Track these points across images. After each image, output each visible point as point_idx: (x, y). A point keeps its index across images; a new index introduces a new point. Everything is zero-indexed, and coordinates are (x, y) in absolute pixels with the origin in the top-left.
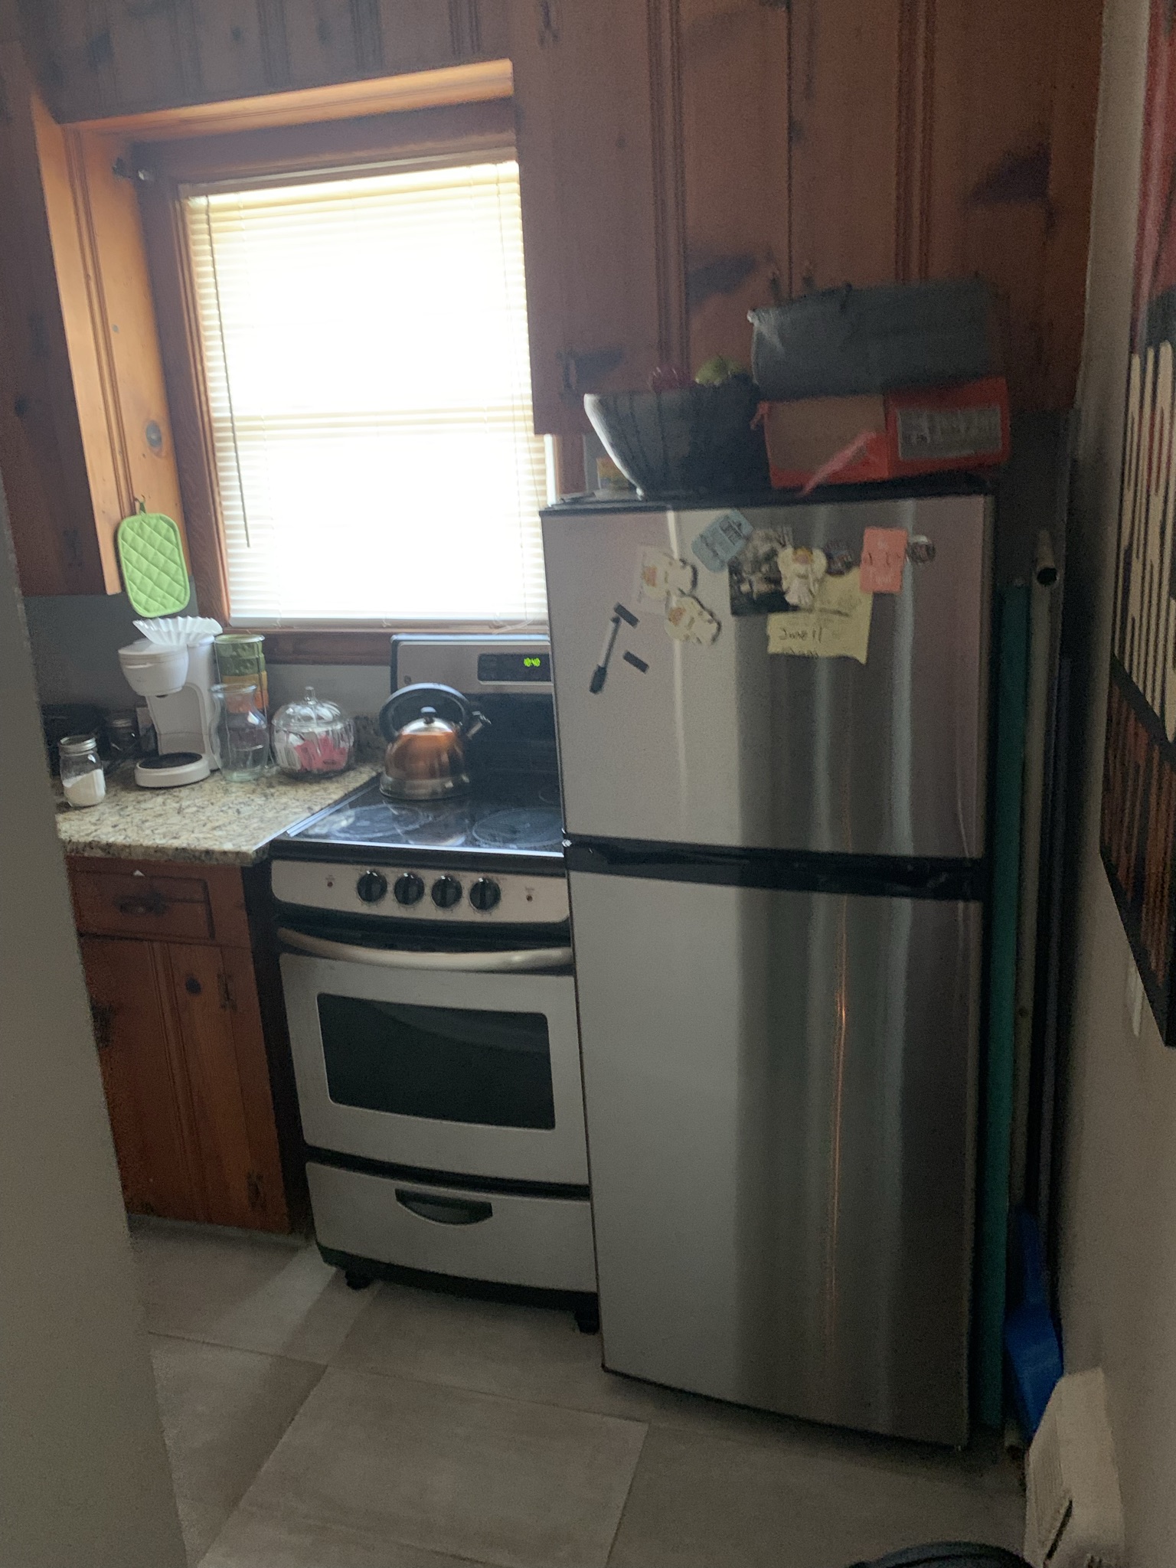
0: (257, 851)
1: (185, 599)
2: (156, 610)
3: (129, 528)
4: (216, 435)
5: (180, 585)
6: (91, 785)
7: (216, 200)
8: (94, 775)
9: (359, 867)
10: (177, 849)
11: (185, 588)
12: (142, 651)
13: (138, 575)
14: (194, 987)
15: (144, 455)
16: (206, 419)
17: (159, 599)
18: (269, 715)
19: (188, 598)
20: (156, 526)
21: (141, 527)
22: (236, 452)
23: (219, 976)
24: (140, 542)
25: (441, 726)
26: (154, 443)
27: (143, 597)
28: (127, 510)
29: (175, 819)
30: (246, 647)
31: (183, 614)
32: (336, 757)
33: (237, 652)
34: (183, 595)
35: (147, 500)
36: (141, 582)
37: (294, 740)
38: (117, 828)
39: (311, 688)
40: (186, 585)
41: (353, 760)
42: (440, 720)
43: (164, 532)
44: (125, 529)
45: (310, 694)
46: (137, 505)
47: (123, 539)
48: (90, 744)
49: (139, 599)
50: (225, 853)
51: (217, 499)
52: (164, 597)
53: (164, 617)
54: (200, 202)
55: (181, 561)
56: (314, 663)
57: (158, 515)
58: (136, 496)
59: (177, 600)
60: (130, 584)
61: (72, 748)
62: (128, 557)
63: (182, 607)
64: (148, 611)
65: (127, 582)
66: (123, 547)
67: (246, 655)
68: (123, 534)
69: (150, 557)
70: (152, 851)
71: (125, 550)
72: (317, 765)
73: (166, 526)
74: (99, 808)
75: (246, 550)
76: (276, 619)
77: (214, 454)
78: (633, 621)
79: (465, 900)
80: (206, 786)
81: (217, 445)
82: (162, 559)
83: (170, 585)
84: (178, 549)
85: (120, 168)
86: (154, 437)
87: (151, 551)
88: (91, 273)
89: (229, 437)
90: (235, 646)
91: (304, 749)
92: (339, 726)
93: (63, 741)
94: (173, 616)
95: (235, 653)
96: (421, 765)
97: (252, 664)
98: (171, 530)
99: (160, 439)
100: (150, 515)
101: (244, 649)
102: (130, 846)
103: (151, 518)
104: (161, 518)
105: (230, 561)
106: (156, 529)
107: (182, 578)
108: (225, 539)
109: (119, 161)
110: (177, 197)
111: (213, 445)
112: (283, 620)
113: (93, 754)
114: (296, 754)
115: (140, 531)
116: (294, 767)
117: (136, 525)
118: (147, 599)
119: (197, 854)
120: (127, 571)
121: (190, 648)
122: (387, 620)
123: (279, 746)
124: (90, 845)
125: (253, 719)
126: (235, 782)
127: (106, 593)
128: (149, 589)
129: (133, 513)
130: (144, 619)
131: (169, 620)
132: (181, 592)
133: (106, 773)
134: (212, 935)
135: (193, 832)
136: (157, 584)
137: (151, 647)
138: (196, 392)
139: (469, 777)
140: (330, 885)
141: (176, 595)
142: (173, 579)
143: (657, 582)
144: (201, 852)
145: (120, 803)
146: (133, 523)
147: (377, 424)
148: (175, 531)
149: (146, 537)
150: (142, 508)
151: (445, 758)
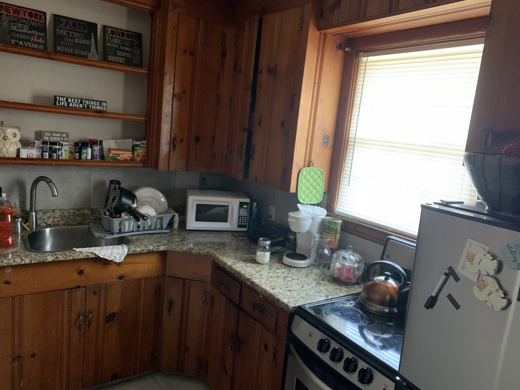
0: (294, 307)
1: (319, 200)
2: (307, 201)
3: (305, 171)
4: (349, 143)
5: (320, 195)
6: (264, 257)
7: (371, 58)
8: (266, 254)
9: (322, 334)
10: (270, 294)
11: (321, 196)
12: (297, 215)
13: (304, 188)
14: (266, 348)
15: (319, 147)
16: (347, 137)
17: (310, 198)
18: (333, 251)
19: (321, 200)
20: (316, 172)
21: (310, 171)
22: (353, 150)
23: (274, 348)
24: (308, 177)
25: (391, 282)
26: (325, 143)
27: (303, 196)
28: (307, 164)
29: (281, 280)
30: (333, 223)
31: (318, 205)
32: (352, 277)
33: (330, 224)
34: (319, 198)
35: (315, 162)
36: (304, 191)
37: (338, 265)
38: (261, 276)
39: (351, 246)
40: (321, 195)
41: (360, 281)
42: (392, 279)
43: (318, 175)
44: (303, 171)
45: (350, 249)
46: (311, 163)
47: (301, 174)
48: (268, 242)
49: (301, 197)
50: (283, 303)
51: (343, 167)
52: (312, 198)
53: (310, 204)
54: (365, 59)
55: (322, 186)
56: (359, 236)
57: (318, 168)
58: (312, 160)
59: (317, 199)
60: (300, 191)
61: (262, 242)
62: (301, 181)
63: (318, 202)
64: (304, 201)
65: (299, 189)
66: (301, 177)
67: (333, 226)
68: (302, 173)
69: (311, 182)
70: (263, 291)
71: (301, 179)
72: (343, 278)
73: (320, 173)
74: (264, 266)
75: (348, 187)
76: (351, 215)
77: (346, 150)
78: (457, 279)
79: (357, 373)
80: (303, 270)
81: (349, 147)
82: (315, 184)
83: (315, 194)
84: (323, 182)
85: (340, 47)
86: (326, 141)
87: (311, 180)
88: (317, 81)
89: (352, 144)
90: (329, 222)
91: (339, 269)
92: (356, 266)
93: (261, 239)
94: (314, 205)
95: (329, 225)
96: (376, 297)
97: (334, 230)
98: (322, 174)
99: (328, 142)
100: (315, 168)
101: (332, 224)
102: (258, 286)
103: (315, 169)
104: (319, 170)
105: (342, 190)
106: (316, 173)
107: (321, 192)
108: (342, 182)
109: (340, 44)
110: (357, 56)
111: (347, 147)
112: (353, 216)
113: (268, 246)
114: (336, 271)
115: (309, 173)
116: (334, 275)
117: (308, 170)
118: (305, 197)
119: (275, 299)
120: (300, 186)
121: (313, 218)
122: (391, 228)
123: (332, 265)
124: (248, 279)
125: (326, 252)
126: (314, 273)
127: (289, 192)
128: (307, 194)
129: (309, 166)
130: (301, 203)
131: (312, 206)
132: (319, 197)
133: (271, 254)
134: (276, 332)
135: (281, 289)
136: (311, 192)
137: (301, 214)
138: (346, 127)
139: (398, 310)
140: (310, 336)
141: (317, 198)
142: (317, 192)
143: (474, 263)
144: (276, 299)
145: (271, 266)
146: (307, 169)
147: (408, 149)
148: (323, 175)
149: (311, 175)
150: (312, 165)
151: (388, 297)
